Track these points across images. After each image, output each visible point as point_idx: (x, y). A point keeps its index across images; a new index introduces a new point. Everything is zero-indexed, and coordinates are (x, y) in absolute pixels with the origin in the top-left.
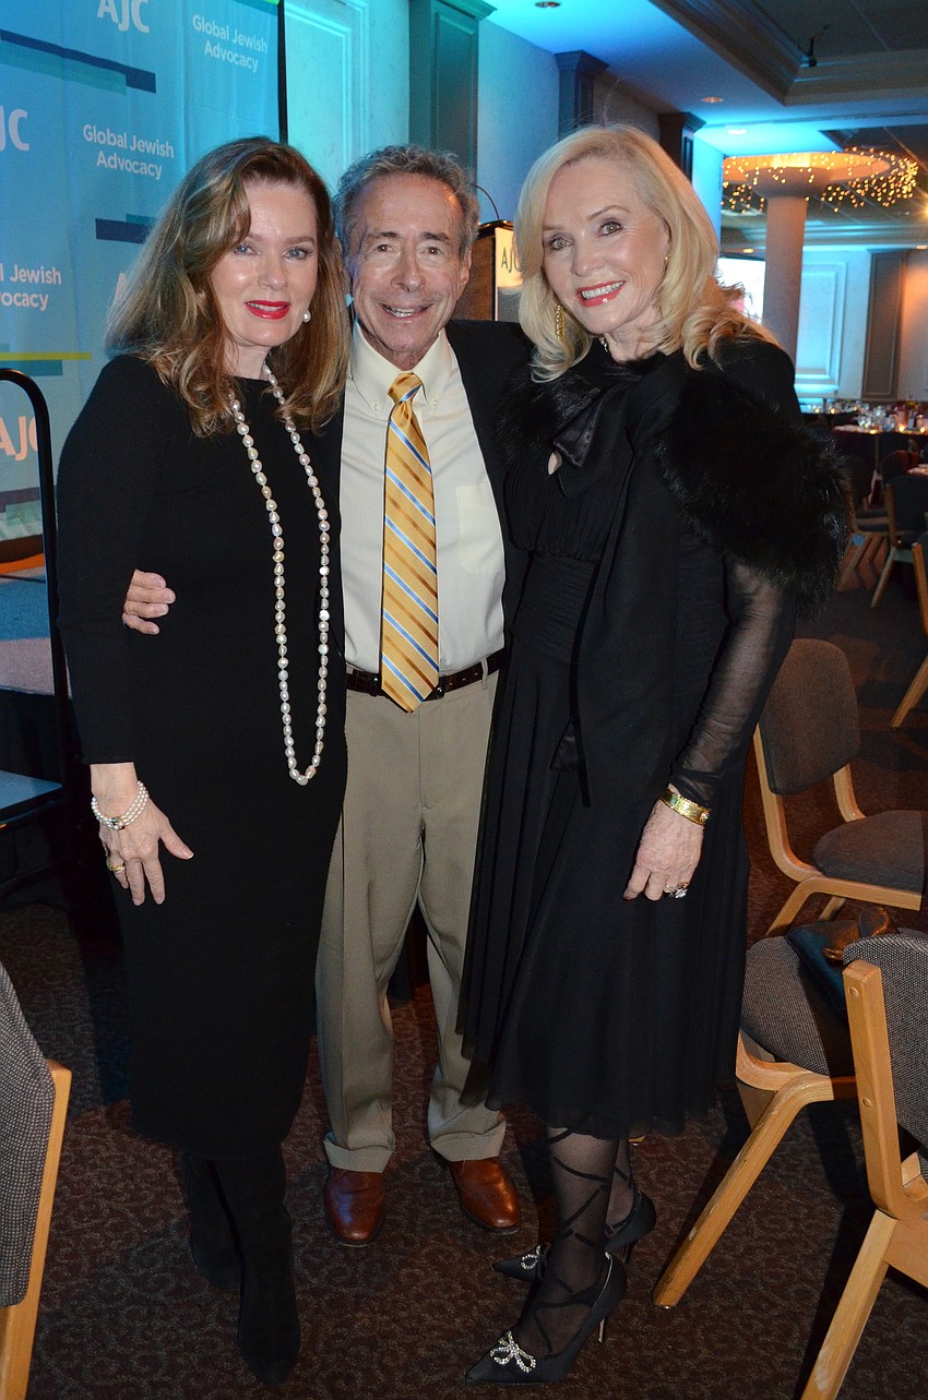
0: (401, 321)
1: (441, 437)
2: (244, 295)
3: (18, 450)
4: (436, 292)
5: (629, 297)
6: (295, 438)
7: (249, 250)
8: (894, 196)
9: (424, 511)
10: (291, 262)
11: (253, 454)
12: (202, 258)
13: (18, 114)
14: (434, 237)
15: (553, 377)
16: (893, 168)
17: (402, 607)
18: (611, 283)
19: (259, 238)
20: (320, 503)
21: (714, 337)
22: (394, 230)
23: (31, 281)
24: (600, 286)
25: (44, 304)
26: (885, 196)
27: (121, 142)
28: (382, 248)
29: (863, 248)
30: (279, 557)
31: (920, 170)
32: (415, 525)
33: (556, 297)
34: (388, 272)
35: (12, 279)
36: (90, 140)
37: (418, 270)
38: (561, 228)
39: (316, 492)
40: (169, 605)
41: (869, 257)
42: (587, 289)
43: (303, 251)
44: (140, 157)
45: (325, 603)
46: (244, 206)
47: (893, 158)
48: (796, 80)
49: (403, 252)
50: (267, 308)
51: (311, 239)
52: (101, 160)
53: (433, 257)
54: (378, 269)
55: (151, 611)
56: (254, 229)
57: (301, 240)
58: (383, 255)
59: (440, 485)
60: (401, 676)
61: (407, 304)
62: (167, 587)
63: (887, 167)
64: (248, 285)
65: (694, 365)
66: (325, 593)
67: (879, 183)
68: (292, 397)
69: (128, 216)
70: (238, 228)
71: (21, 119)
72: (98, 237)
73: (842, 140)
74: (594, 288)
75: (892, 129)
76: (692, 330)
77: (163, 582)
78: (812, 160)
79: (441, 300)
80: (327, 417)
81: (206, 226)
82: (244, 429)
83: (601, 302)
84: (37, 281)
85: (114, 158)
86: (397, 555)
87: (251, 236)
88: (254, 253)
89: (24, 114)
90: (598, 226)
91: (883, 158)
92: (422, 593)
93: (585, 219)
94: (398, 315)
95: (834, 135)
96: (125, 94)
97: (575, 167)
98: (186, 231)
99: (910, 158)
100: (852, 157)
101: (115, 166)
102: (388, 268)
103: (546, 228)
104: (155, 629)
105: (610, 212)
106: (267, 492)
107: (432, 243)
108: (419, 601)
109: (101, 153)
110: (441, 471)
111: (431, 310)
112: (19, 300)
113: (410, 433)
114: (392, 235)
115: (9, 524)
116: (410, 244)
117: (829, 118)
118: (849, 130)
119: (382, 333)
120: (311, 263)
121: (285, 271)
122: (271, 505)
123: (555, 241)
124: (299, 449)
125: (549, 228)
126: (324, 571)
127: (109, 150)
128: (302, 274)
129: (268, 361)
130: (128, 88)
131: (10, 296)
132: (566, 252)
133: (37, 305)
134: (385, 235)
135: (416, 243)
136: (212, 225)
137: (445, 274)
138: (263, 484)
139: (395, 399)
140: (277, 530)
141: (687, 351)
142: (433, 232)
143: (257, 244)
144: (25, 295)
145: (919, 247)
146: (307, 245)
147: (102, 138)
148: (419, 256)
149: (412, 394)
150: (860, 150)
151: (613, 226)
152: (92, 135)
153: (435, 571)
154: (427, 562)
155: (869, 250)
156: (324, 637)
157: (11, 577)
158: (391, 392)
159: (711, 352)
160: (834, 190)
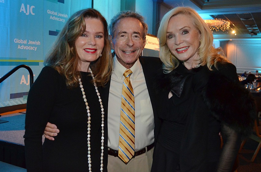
0: (128, 55)
1: (137, 86)
2: (84, 47)
3: (27, 83)
4: (137, 47)
5: (190, 51)
6: (96, 88)
7: (86, 36)
8: (225, 29)
9: (132, 107)
10: (97, 39)
11: (83, 93)
12: (72, 37)
13: (32, 7)
14: (136, 33)
15: (169, 72)
16: (225, 23)
17: (125, 133)
18: (186, 47)
19: (88, 32)
20: (102, 106)
21: (216, 62)
22: (126, 31)
23: (33, 44)
24: (182, 48)
25: (36, 49)
26: (223, 29)
27: (56, 14)
28: (122, 36)
29: (218, 40)
30: (89, 122)
31: (231, 24)
32: (129, 111)
33: (170, 51)
34: (124, 42)
35: (28, 43)
36: (49, 13)
37: (132, 41)
38: (172, 32)
39: (101, 103)
40: (58, 133)
41: (219, 42)
42: (179, 48)
43: (100, 36)
44: (59, 17)
45: (103, 135)
46: (84, 23)
47: (225, 21)
48: (204, 4)
49: (128, 37)
50: (90, 51)
51: (102, 33)
52: (51, 17)
53: (136, 38)
54: (121, 41)
55: (52, 134)
56: (87, 30)
57: (100, 33)
58: (123, 38)
59: (136, 100)
60: (124, 153)
61: (129, 50)
62: (57, 128)
63: (224, 23)
64: (85, 44)
65: (211, 69)
66: (103, 131)
67: (222, 26)
68: (96, 76)
69: (56, 30)
70: (82, 29)
71: (33, 8)
72: (49, 35)
73: (214, 17)
74: (181, 48)
75: (224, 15)
76: (209, 60)
77: (56, 127)
78: (207, 21)
79: (138, 49)
80: (106, 82)
81: (74, 29)
82: (81, 86)
83: (183, 52)
84: (34, 44)
85: (54, 17)
86: (124, 119)
87: (86, 31)
88: (87, 36)
89: (34, 7)
90: (182, 32)
91: (223, 21)
92: (130, 129)
93: (178, 30)
94: (126, 53)
95: (212, 16)
96: (57, 3)
97: (175, 17)
98: (68, 31)
99: (229, 21)
100: (216, 21)
101: (54, 19)
102: (124, 41)
103: (167, 33)
104: (53, 139)
105: (185, 28)
106: (87, 104)
107: (136, 35)
108: (129, 131)
109: (51, 16)
110: (137, 96)
111: (136, 52)
112: (30, 48)
113: (129, 85)
114: (125, 32)
115: (24, 100)
116: (130, 35)
117: (212, 12)
118: (215, 15)
119: (122, 58)
120: (102, 39)
121: (95, 41)
122: (88, 107)
123: (170, 36)
124: (97, 91)
125: (168, 33)
126: (102, 125)
127: (53, 16)
128: (100, 42)
129: (90, 66)
130: (58, 2)
131: (28, 47)
132: (173, 38)
133: (34, 49)
134: (123, 32)
135: (131, 35)
136: (75, 29)
137: (140, 43)
138: (86, 102)
139: (125, 77)
140: (89, 114)
141: (208, 65)
142: (136, 31)
143: (88, 34)
144: (31, 47)
145: (230, 40)
146: (101, 34)
147: (51, 13)
148: (132, 38)
149: (130, 75)
150: (217, 19)
151: (186, 32)
152: (49, 12)
153: (134, 123)
154: (132, 121)
155: (219, 41)
156: (102, 144)
157: (23, 113)
158: (124, 75)
159: (215, 66)
160: (212, 28)
